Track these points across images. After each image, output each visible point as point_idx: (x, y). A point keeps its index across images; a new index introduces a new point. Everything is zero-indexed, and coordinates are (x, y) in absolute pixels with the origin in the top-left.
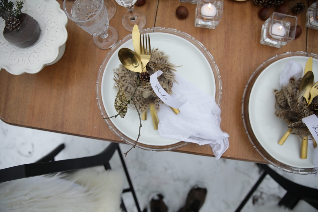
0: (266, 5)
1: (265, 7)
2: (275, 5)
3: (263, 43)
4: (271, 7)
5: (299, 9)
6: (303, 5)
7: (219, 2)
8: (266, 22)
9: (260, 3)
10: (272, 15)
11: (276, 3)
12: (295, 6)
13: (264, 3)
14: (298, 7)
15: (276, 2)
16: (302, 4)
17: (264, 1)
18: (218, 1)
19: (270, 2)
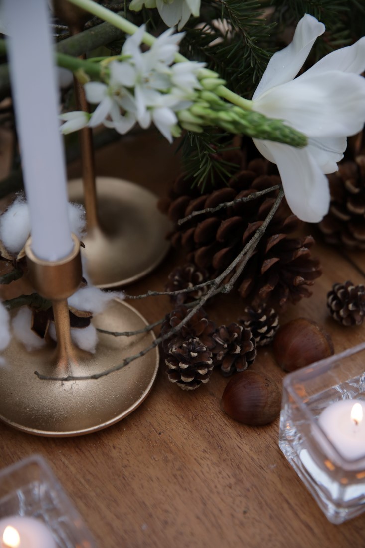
0: (226, 368)
1: (234, 376)
2: (260, 348)
3: (344, 513)
4: (250, 363)
5: (350, 307)
6: (350, 289)
7: (36, 483)
8: (281, 425)
9: (204, 377)
10: (287, 392)
11: (258, 339)
12: (329, 306)
13: (217, 366)
14: (341, 304)
15: (256, 334)
16: (345, 288)
17: (210, 362)
18: (31, 486)
19: (238, 350)
